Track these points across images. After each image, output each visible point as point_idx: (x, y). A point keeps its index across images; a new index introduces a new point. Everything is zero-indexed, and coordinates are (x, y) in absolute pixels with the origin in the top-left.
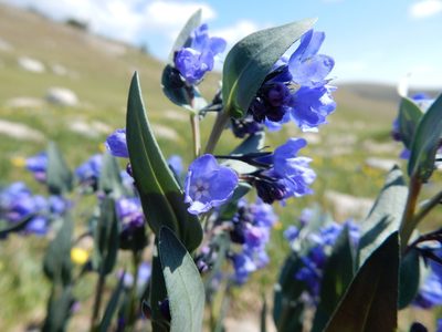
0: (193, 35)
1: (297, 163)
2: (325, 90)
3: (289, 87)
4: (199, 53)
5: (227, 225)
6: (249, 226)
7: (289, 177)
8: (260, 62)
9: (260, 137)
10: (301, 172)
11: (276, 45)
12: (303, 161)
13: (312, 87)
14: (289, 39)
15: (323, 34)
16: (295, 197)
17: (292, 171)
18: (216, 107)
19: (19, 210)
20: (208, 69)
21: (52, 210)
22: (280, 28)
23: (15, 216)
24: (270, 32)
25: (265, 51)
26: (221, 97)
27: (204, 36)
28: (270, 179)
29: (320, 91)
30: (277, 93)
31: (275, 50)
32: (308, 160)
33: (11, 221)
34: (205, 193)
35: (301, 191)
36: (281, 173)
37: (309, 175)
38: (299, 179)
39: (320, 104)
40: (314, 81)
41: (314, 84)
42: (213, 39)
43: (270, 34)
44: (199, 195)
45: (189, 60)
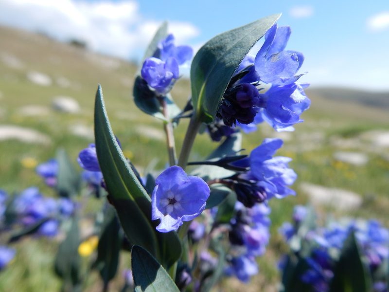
0: (161, 47)
1: (275, 165)
2: (296, 87)
3: (258, 87)
4: (164, 62)
5: (224, 228)
6: (247, 228)
7: (268, 179)
8: (224, 63)
9: (235, 138)
10: (279, 174)
11: (240, 45)
12: (280, 163)
13: (282, 85)
14: (252, 38)
15: (289, 29)
16: (277, 199)
17: (270, 173)
18: (188, 113)
19: (33, 214)
20: (174, 77)
21: (62, 211)
22: (243, 28)
23: (29, 220)
24: (233, 33)
25: (229, 52)
26: (192, 104)
27: (171, 45)
28: (248, 182)
29: (290, 88)
30: (244, 94)
31: (239, 50)
32: (285, 160)
33: (26, 225)
34: (177, 206)
35: (281, 192)
36: (258, 176)
37: (288, 176)
38: (278, 181)
39: (292, 101)
40: (283, 78)
41: (283, 81)
42: (179, 48)
43: (233, 35)
44: (170, 209)
45: (154, 70)
